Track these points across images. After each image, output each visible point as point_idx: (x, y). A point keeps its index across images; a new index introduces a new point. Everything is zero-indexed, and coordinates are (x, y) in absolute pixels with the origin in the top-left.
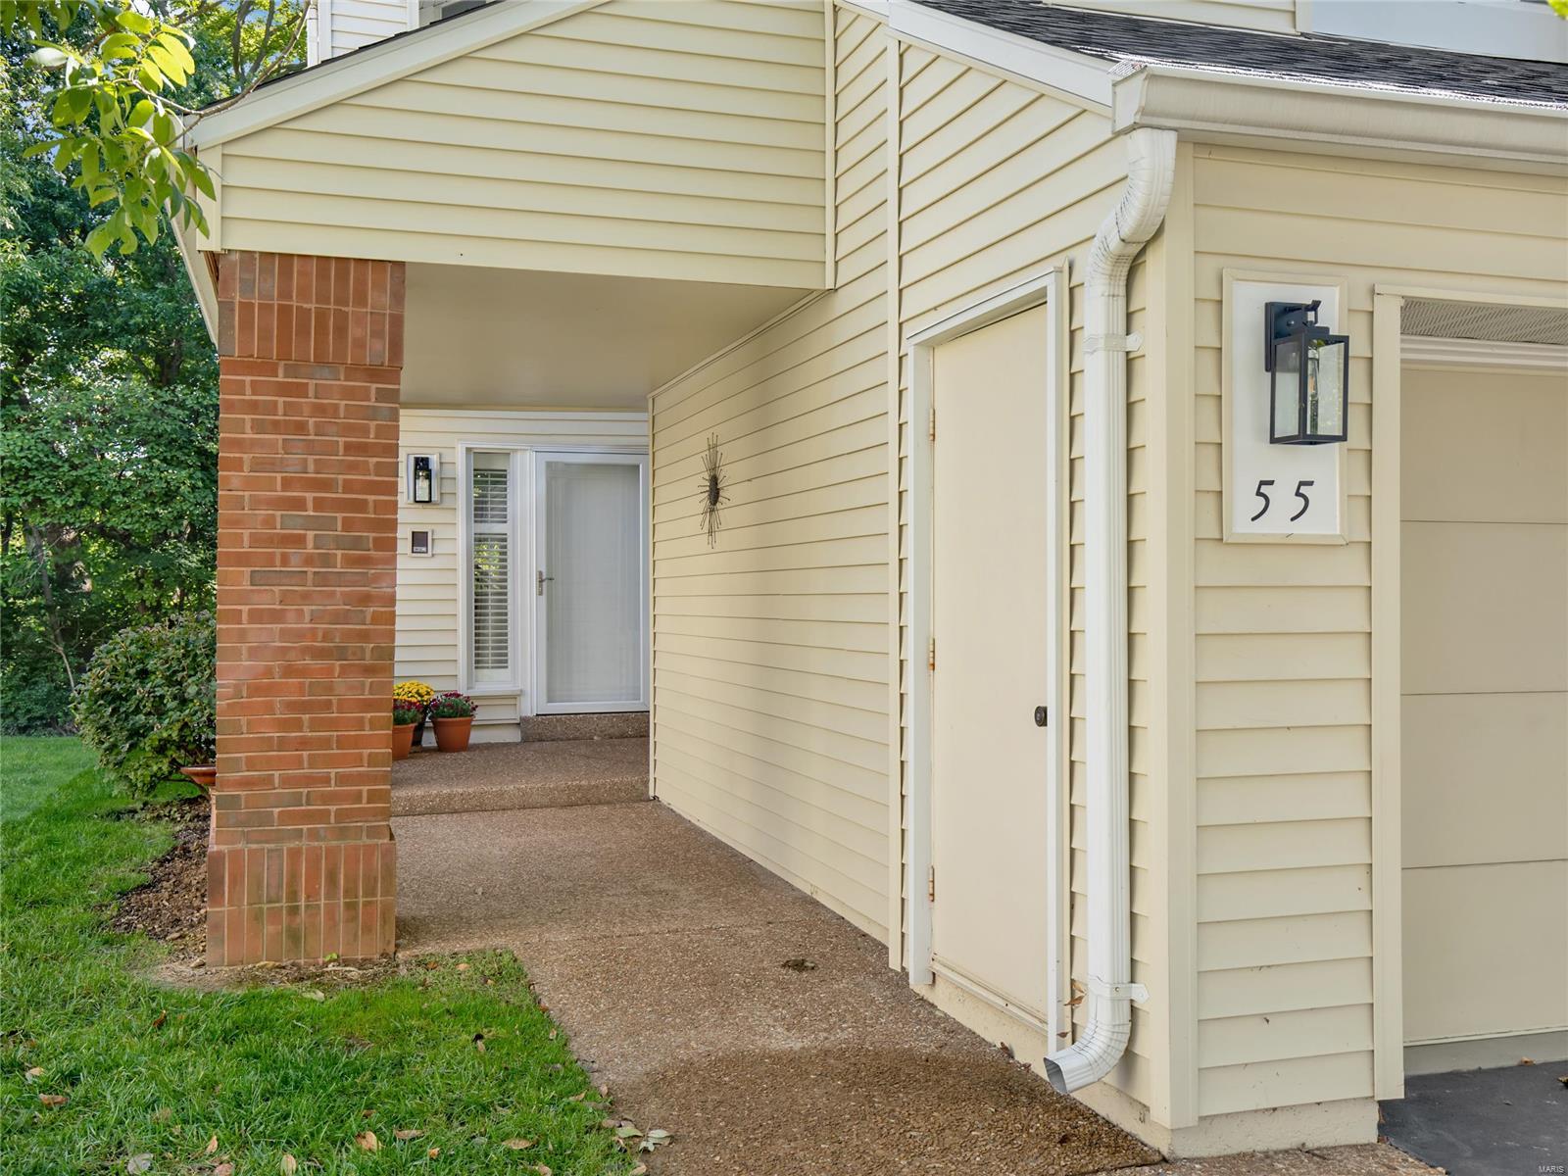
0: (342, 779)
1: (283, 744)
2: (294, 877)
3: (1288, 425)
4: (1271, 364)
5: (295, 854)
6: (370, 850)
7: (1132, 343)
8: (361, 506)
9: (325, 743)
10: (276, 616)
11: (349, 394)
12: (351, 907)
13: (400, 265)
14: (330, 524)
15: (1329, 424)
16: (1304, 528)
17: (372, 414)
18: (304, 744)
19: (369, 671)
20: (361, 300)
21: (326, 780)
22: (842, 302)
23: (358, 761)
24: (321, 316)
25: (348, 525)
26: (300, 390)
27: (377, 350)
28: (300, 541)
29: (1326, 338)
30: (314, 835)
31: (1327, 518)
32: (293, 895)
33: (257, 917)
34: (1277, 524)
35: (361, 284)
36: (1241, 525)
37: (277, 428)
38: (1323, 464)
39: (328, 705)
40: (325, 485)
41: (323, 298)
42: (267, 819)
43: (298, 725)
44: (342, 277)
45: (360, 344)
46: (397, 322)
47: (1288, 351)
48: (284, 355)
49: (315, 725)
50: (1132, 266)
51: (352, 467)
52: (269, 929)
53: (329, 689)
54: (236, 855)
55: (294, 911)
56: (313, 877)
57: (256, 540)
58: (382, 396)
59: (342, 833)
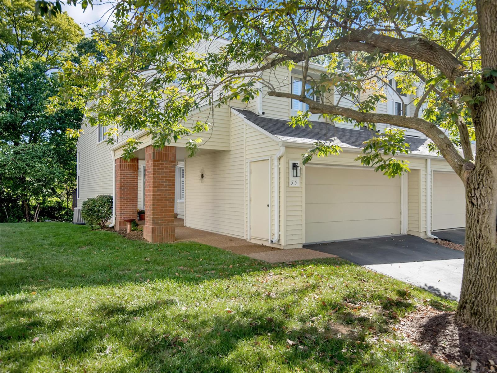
0: (168, 217)
1: (161, 212)
2: (162, 231)
3: (295, 175)
4: (293, 169)
5: (163, 228)
6: (172, 227)
7: (280, 166)
8: (170, 180)
9: (166, 212)
10: (160, 195)
11: (169, 164)
12: (169, 235)
13: (176, 147)
14: (167, 182)
15: (298, 175)
16: (296, 186)
17: (172, 167)
18: (163, 212)
19: (171, 202)
20: (171, 152)
21: (166, 217)
22: (231, 153)
23: (170, 215)
24: (166, 154)
25: (169, 182)
26: (163, 164)
27: (173, 159)
28: (163, 185)
29: (298, 167)
30: (165, 225)
31: (298, 185)
32: (162, 233)
33: (158, 236)
34: (293, 185)
35: (171, 149)
36: (290, 185)
37: (160, 169)
38: (298, 179)
39: (166, 207)
40: (166, 177)
41: (166, 151)
42: (159, 223)
43: (162, 210)
44: (169, 149)
45: (171, 157)
46: (175, 155)
47: (295, 168)
48: (161, 159)
49: (165, 210)
50: (280, 159)
51: (169, 175)
52: (159, 238)
53: (166, 205)
54: (155, 227)
55: (162, 235)
56: (165, 231)
57: (157, 185)
58: (173, 165)
59: (168, 225)
